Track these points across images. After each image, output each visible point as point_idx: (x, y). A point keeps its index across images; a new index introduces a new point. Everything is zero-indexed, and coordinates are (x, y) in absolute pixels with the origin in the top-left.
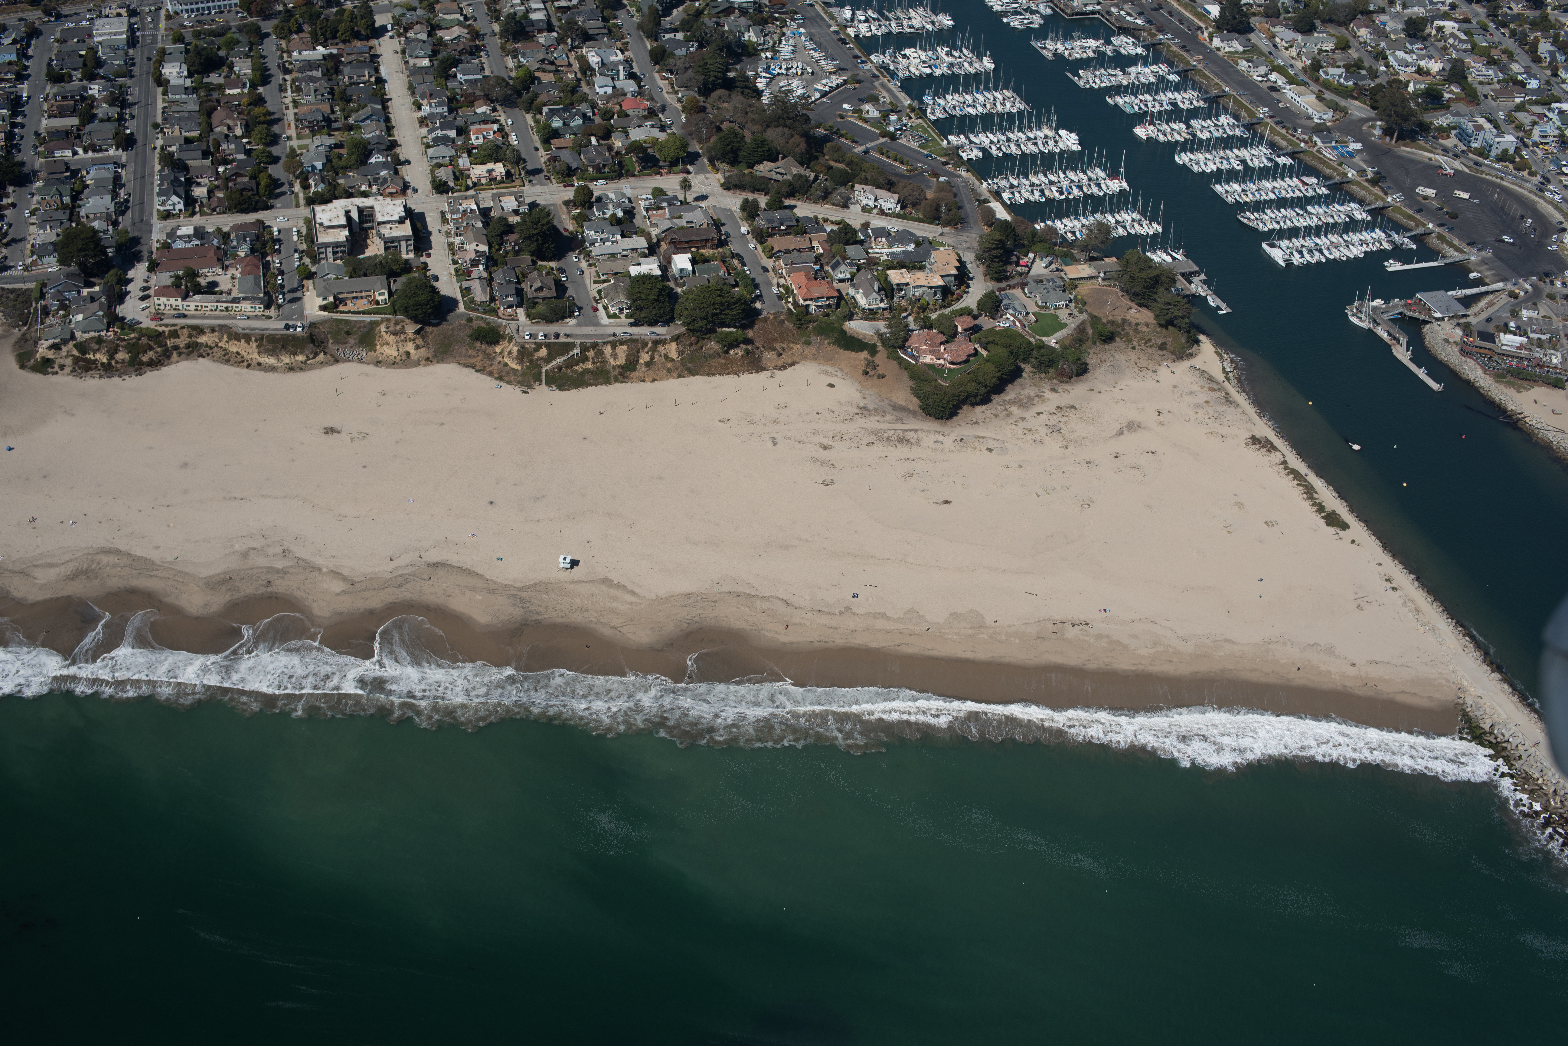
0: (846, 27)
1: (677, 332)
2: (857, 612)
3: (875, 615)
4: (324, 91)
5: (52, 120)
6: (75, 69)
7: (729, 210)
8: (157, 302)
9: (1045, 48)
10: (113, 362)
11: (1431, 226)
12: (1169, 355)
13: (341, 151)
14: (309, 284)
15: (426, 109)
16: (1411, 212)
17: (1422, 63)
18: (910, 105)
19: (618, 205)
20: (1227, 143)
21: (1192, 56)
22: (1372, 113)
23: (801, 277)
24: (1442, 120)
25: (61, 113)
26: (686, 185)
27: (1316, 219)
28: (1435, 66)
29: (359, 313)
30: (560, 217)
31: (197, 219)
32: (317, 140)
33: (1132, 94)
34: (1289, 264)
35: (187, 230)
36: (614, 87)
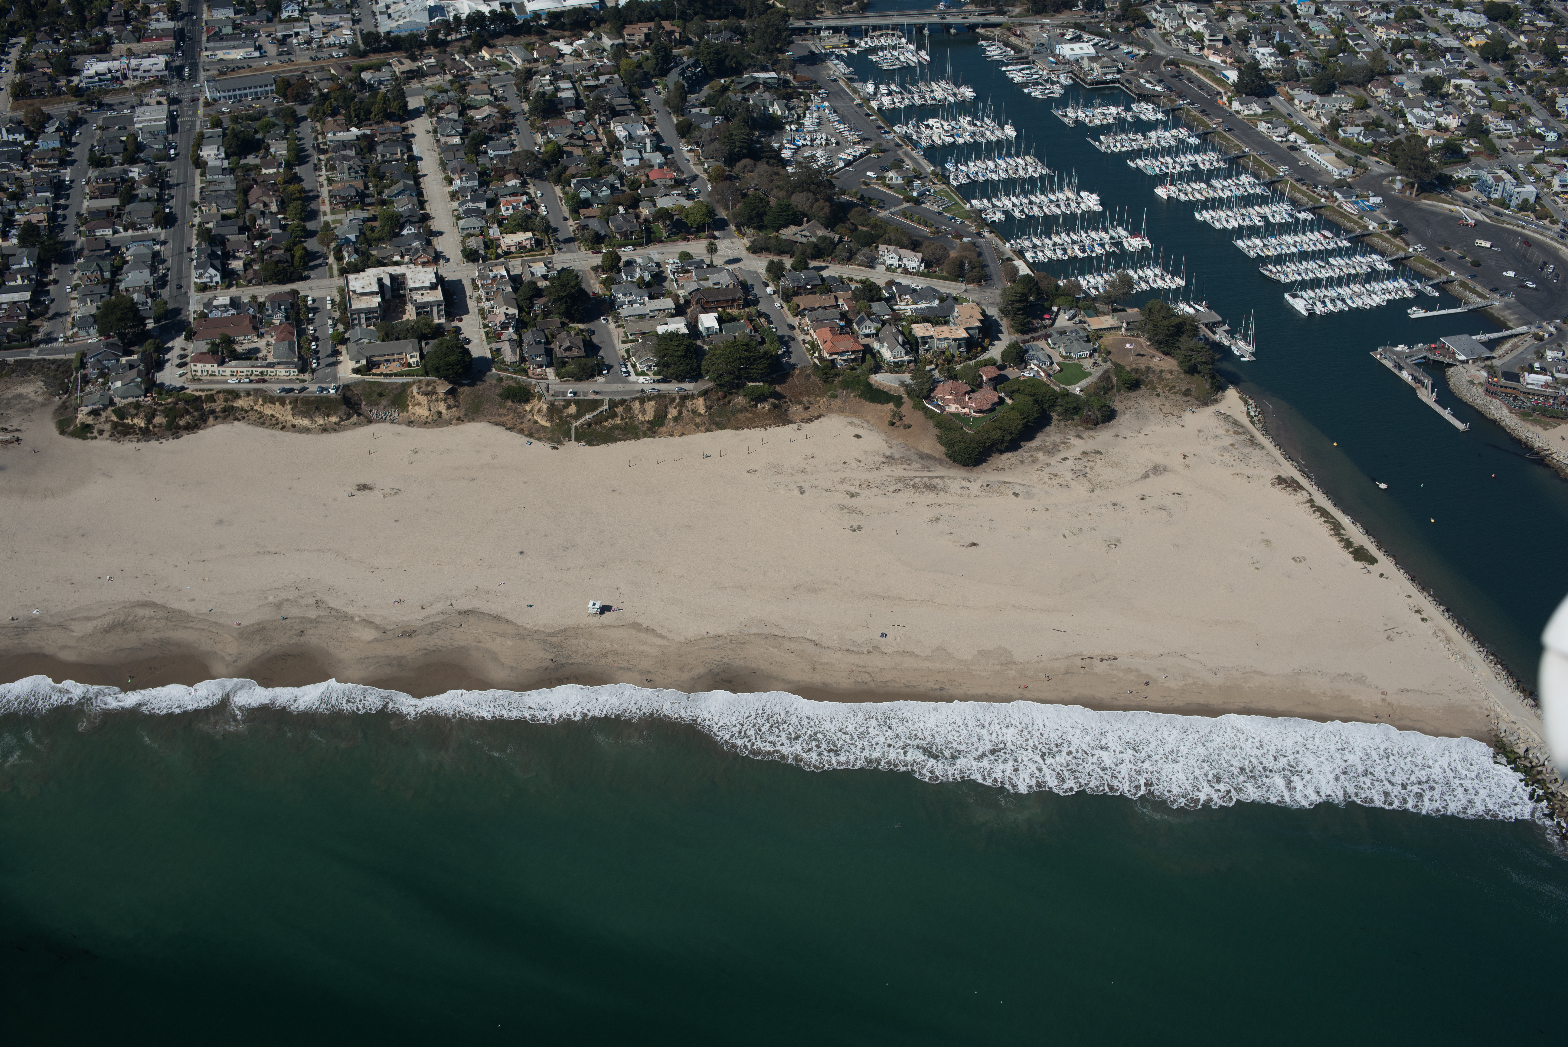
0: (869, 100)
1: (704, 387)
2: (885, 651)
3: (904, 653)
4: (357, 168)
5: (93, 201)
6: (116, 154)
7: (756, 272)
8: (194, 368)
9: (1066, 116)
10: (151, 427)
11: (1453, 274)
12: (1193, 401)
13: (374, 224)
14: (342, 348)
15: (457, 183)
16: (1433, 262)
17: (1441, 120)
18: (933, 172)
19: (645, 268)
20: (1248, 201)
21: (1212, 120)
22: (1391, 169)
23: (826, 332)
24: (1461, 173)
25: (102, 194)
26: (712, 249)
27: (1337, 270)
28: (1452, 122)
29: (391, 375)
30: (588, 282)
31: (234, 291)
32: (351, 215)
33: (1152, 156)
34: (1312, 313)
35: (223, 300)
36: (641, 159)
